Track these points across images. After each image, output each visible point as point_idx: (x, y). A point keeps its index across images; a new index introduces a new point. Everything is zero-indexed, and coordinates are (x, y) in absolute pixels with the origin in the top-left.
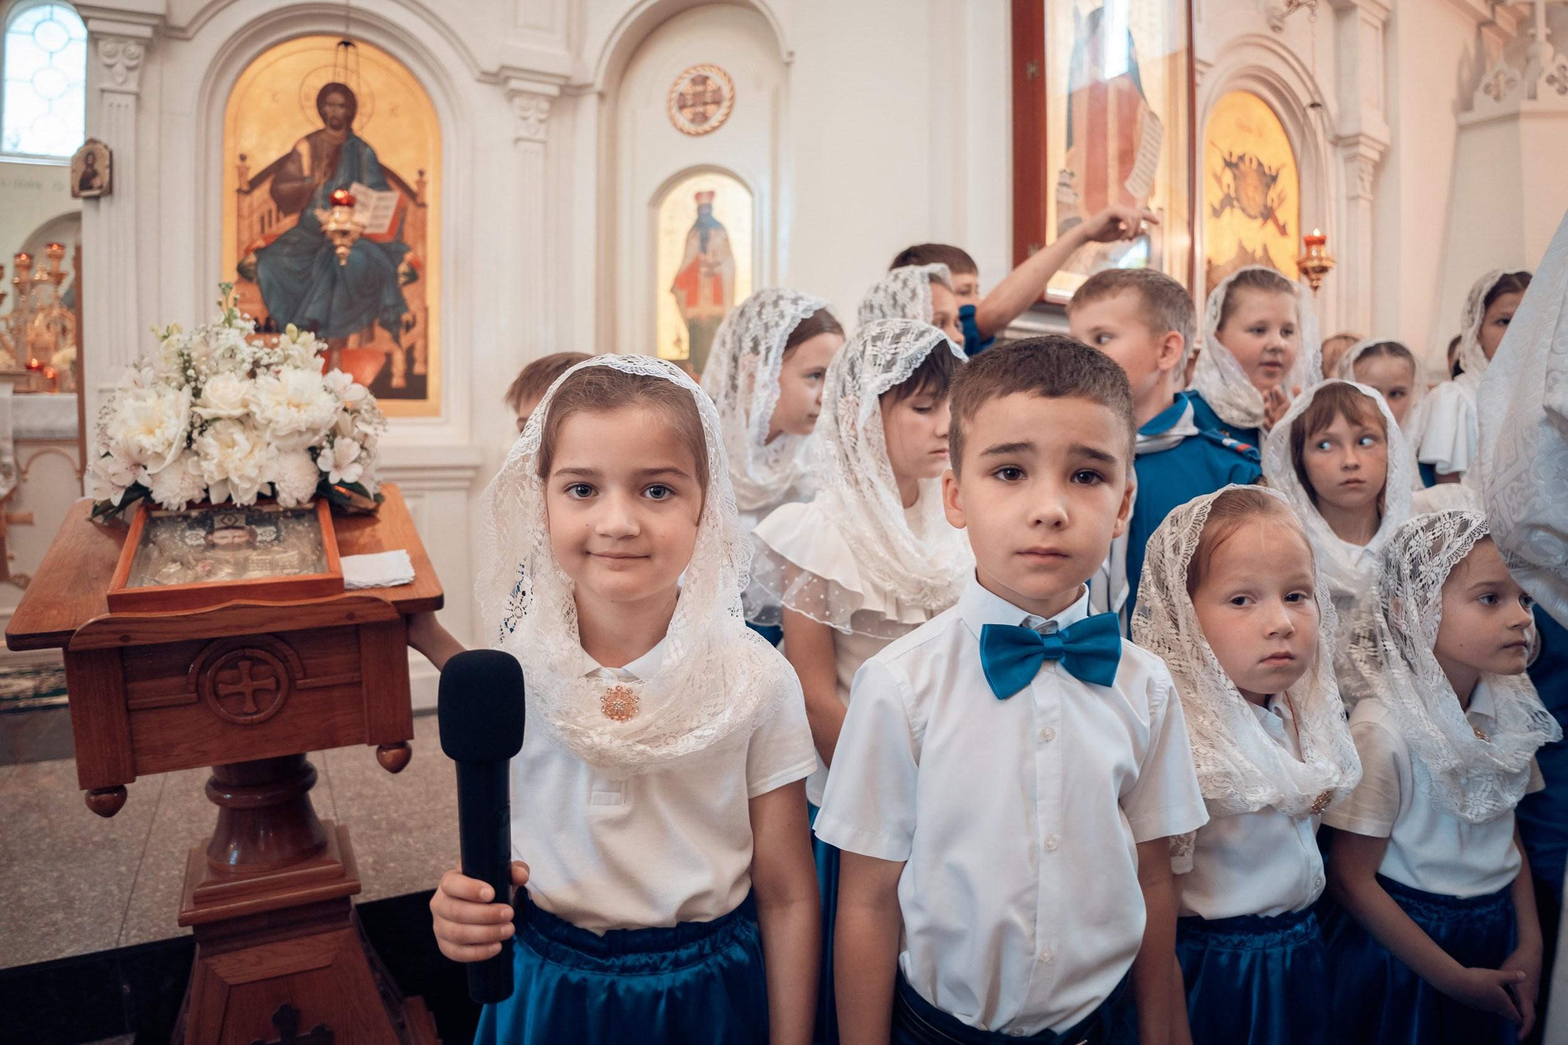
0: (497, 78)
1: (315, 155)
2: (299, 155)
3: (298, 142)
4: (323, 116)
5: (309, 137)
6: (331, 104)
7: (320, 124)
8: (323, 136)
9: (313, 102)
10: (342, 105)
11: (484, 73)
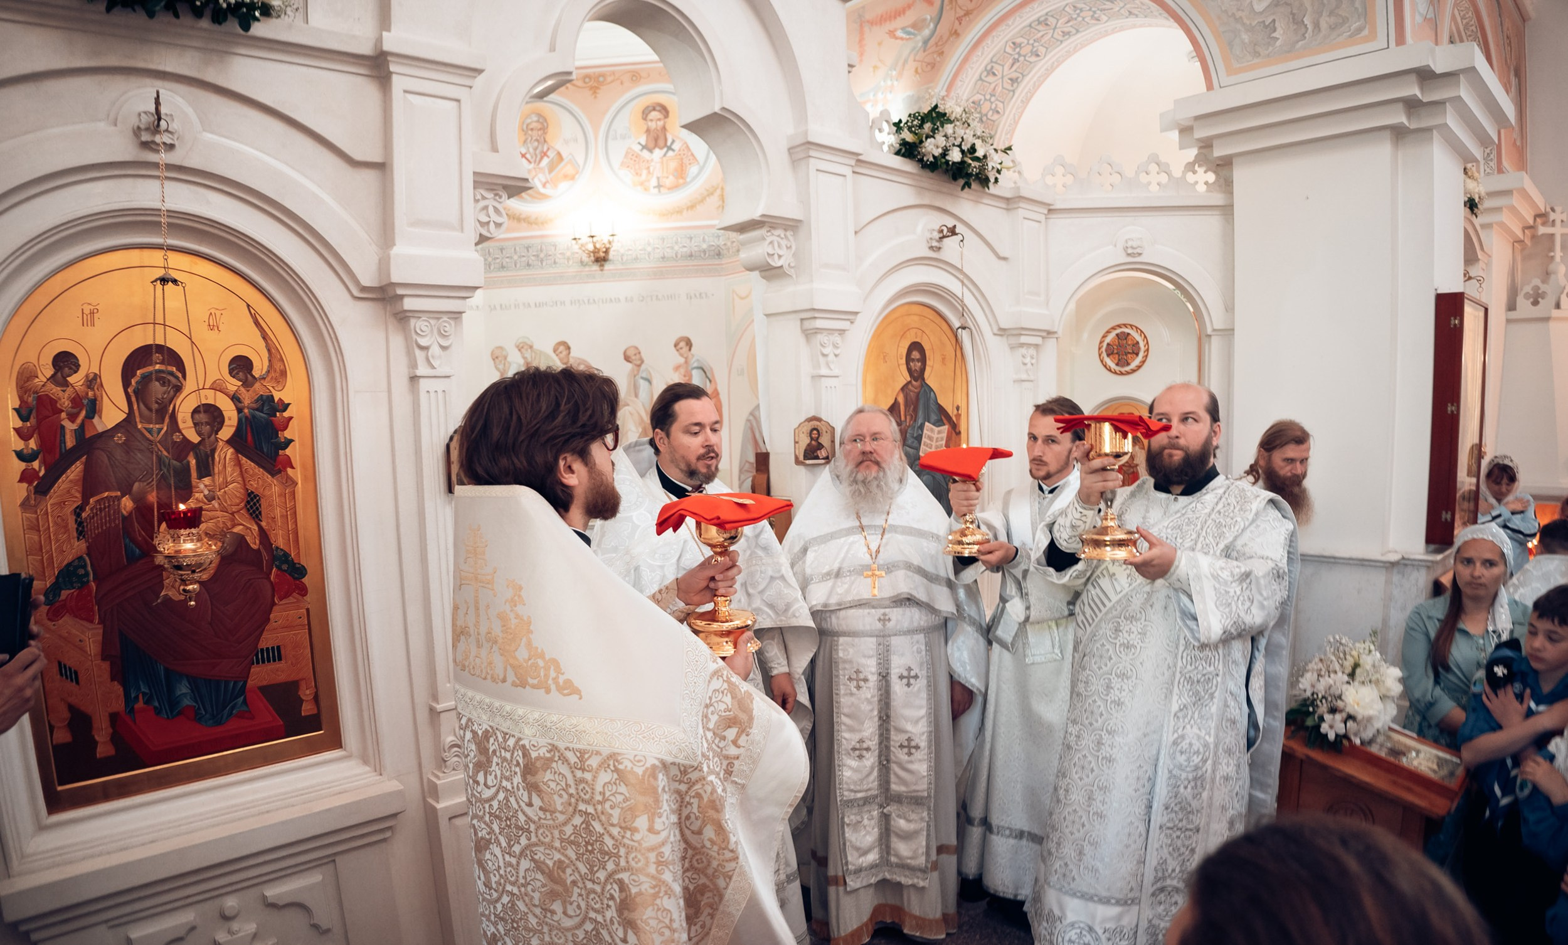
0: (1002, 332)
1: (906, 405)
2: (899, 404)
3: (897, 395)
4: (909, 370)
5: (902, 389)
6: (913, 360)
7: (909, 379)
8: (910, 387)
9: (904, 361)
10: (918, 360)
11: (1000, 329)
